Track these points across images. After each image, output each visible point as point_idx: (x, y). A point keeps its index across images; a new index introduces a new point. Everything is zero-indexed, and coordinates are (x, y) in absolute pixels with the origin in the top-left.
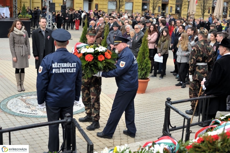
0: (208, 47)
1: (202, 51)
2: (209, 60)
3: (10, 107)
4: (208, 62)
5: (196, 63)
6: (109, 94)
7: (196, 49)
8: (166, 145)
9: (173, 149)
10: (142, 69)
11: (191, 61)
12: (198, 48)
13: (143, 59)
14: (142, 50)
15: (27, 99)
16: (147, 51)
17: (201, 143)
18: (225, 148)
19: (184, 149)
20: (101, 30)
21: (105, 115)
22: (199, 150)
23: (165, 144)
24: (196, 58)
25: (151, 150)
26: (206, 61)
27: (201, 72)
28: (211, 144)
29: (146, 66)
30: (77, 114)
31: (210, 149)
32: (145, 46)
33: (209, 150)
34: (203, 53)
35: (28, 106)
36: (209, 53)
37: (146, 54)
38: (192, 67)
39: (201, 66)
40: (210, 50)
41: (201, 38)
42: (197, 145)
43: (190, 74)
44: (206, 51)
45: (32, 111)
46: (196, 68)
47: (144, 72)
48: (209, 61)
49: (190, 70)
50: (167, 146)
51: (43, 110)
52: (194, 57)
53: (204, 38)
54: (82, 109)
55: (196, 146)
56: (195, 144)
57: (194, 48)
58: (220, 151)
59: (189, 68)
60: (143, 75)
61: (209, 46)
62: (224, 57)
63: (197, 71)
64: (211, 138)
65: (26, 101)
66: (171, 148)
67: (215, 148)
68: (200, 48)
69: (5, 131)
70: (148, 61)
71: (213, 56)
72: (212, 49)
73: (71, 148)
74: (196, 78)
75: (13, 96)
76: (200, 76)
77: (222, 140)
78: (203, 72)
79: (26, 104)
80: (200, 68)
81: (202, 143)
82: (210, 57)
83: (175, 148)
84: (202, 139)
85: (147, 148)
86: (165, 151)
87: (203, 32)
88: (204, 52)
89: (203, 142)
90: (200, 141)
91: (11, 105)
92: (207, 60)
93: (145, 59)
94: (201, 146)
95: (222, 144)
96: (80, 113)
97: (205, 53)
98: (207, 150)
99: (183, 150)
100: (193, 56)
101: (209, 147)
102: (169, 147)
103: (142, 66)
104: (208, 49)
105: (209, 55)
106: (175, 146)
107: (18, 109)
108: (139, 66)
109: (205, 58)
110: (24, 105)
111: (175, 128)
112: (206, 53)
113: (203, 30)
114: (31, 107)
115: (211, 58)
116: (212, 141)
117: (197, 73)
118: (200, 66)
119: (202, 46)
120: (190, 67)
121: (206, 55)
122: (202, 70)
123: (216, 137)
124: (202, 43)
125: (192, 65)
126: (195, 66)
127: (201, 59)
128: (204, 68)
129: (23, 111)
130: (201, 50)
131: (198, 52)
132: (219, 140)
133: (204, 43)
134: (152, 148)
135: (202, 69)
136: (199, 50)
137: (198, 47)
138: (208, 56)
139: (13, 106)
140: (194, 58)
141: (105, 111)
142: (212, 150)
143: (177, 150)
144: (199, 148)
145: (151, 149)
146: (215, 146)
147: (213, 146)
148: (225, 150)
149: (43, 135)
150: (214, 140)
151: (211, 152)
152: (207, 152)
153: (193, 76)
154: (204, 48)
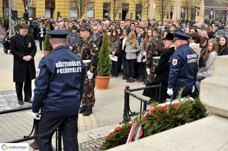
0: (162, 42)
5: (152, 57)
7: (151, 44)
10: (104, 67)
11: (147, 56)
13: (104, 57)
14: (103, 48)
16: (108, 50)
18: (173, 115)
24: (152, 53)
26: (161, 55)
27: (157, 65)
28: (161, 113)
29: (107, 63)
32: (105, 45)
33: (160, 118)
34: (158, 48)
36: (163, 47)
37: (107, 52)
38: (149, 61)
39: (157, 59)
40: (164, 45)
41: (155, 34)
42: (149, 115)
43: (148, 68)
44: (160, 45)
46: (152, 62)
47: (105, 69)
49: (147, 63)
52: (150, 52)
53: (158, 34)
57: (150, 43)
58: (169, 118)
60: (105, 72)
63: (154, 64)
64: (161, 108)
67: (165, 116)
68: (155, 44)
70: (108, 59)
74: (153, 71)
77: (170, 108)
80: (157, 62)
84: (153, 110)
87: (157, 29)
88: (159, 47)
89: (155, 111)
93: (106, 57)
94: (153, 114)
95: (170, 112)
98: (158, 118)
100: (150, 51)
101: (159, 115)
103: (103, 64)
104: (162, 44)
105: (163, 49)
108: (101, 64)
112: (161, 47)
116: (162, 111)
117: (153, 66)
119: (157, 41)
121: (161, 49)
123: (166, 107)
124: (157, 39)
126: (151, 60)
127: (157, 53)
130: (156, 45)
131: (154, 47)
132: (168, 108)
133: (159, 38)
136: (155, 45)
137: (153, 42)
138: (163, 50)
142: (162, 118)
144: (152, 117)
146: (165, 114)
147: (163, 114)
148: (173, 117)
149: (13, 126)
150: (163, 110)
151: (161, 120)
152: (158, 120)
153: (150, 69)
154: (158, 43)
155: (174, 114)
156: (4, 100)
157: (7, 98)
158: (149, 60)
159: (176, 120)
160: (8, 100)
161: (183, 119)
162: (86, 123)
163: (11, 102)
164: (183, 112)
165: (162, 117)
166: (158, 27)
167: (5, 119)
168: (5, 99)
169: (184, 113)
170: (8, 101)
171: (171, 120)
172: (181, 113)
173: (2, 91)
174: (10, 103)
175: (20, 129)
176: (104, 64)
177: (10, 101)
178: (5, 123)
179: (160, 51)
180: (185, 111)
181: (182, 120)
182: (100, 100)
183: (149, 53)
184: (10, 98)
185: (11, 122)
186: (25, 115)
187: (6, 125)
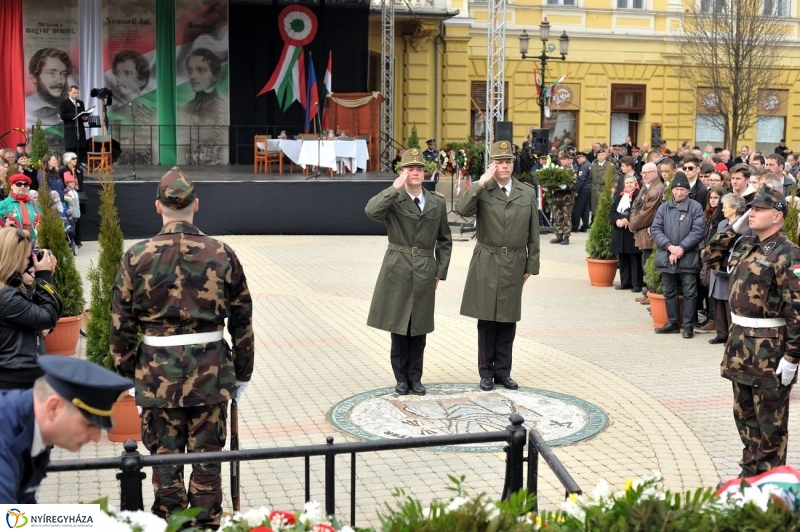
3: (359, 419)
6: (666, 398)
8: (778, 488)
15: (409, 401)
23: (776, 487)
25: (735, 500)
30: (557, 446)
35: (412, 420)
45: (422, 434)
50: (782, 489)
54: (574, 435)
65: (406, 407)
66: (793, 498)
69: (342, 450)
75: (370, 392)
79: (404, 416)
85: (723, 496)
86: (774, 504)
91: (363, 415)
96: (566, 445)
102: (786, 492)
107: (381, 426)
110: (398, 416)
114: (419, 423)
129: (395, 432)
134: (738, 496)
139: (368, 419)
141: (648, 443)
145: (734, 497)
156: (436, 413)
157: (446, 405)
160: (450, 411)
163: (455, 418)
167: (429, 470)
168: (440, 409)
170: (448, 415)
174: (454, 423)
177: (454, 415)
178: (428, 482)
184: (457, 407)
186: (492, 464)
187: (428, 489)
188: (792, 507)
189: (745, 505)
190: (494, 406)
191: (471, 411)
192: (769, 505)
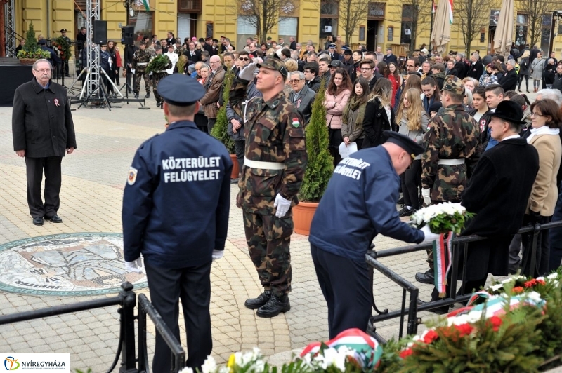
0: (466, 121)
1: (452, 132)
2: (469, 152)
4: (467, 157)
5: (438, 161)
6: (234, 237)
7: (436, 127)
8: (352, 349)
9: (367, 358)
10: (314, 178)
11: (426, 156)
12: (441, 125)
13: (315, 153)
14: (312, 131)
15: (35, 252)
16: (324, 133)
17: (432, 343)
18: (487, 352)
19: (393, 357)
20: (216, 86)
21: (223, 287)
22: (428, 359)
23: (350, 348)
24: (438, 149)
25: (318, 362)
26: (462, 155)
27: (449, 181)
28: (454, 344)
29: (322, 169)
31: (453, 357)
32: (318, 121)
33: (450, 359)
34: (454, 136)
35: (38, 269)
36: (467, 135)
37: (322, 141)
38: (428, 170)
39: (451, 166)
40: (470, 128)
41: (448, 100)
42: (422, 348)
43: (425, 188)
44: (460, 131)
45: (47, 281)
46: (437, 172)
47: (317, 185)
48: (470, 155)
49: (423, 176)
50: (355, 350)
51: (74, 278)
52: (433, 146)
53: (454, 101)
55: (420, 349)
56: (419, 346)
57: (433, 124)
58: (476, 361)
59: (421, 173)
60: (316, 190)
61: (467, 118)
62: (503, 145)
63: (440, 178)
64: (455, 330)
65: (33, 257)
66: (363, 357)
67: (464, 353)
68: (446, 125)
70: (326, 158)
71: (478, 142)
72: (475, 127)
73: (137, 363)
74: (439, 197)
75: (2, 245)
76: (447, 190)
77: (479, 335)
78: (455, 182)
79: (32, 265)
80: (448, 173)
81: (434, 342)
82: (471, 144)
83: (372, 355)
84: (434, 334)
85: (308, 357)
86: (349, 363)
87: (453, 87)
88: (455, 133)
89: (437, 339)
90: (431, 339)
92: (464, 152)
93: (319, 152)
94: (431, 349)
95: (479, 344)
97: (459, 137)
98: (446, 359)
99: (391, 360)
100: (431, 143)
101: (450, 352)
102: (359, 353)
103: (312, 170)
104: (464, 127)
105: (468, 140)
106: (373, 351)
107: (13, 276)
109: (460, 149)
110: (27, 266)
111: (387, 315)
112: (461, 136)
113: (453, 82)
114: (44, 271)
115: (474, 149)
116: (456, 339)
117: (440, 183)
118: (448, 167)
119: (451, 120)
120: (425, 170)
121: (461, 141)
122: (452, 178)
123: (467, 328)
124: (452, 113)
125: (427, 164)
126: (435, 167)
127: (449, 150)
128: (457, 173)
129: (25, 281)
130: (449, 129)
131: (442, 133)
132: (473, 335)
133: (456, 112)
134: (320, 357)
135: (452, 175)
136: (445, 128)
137: (441, 122)
138: (466, 142)
139: (2, 271)
140: (432, 149)
141: (224, 278)
142: (456, 359)
143: (376, 360)
144: (428, 354)
145: (316, 359)
146: (465, 348)
147: (459, 348)
148: (486, 358)
149: (73, 336)
150: (461, 336)
151: (455, 363)
152: (446, 364)
153: (431, 192)
154: (455, 125)
155: (489, 350)
156: (58, 261)
157: (65, 253)
158: (430, 168)
159: (495, 365)
160: (68, 259)
161: (514, 363)
162: (260, 334)
163: (73, 265)
164: (515, 344)
165: (458, 355)
166: (456, 81)
168: (60, 258)
169: (518, 346)
170: (66, 262)
171: (482, 366)
172: (510, 345)
173: (55, 235)
174: (72, 269)
175: (91, 345)
176: (314, 171)
177: (72, 262)
178: (55, 326)
179: (458, 145)
180: (521, 340)
181: (511, 365)
182: (301, 266)
183: (429, 149)
184: (74, 255)
185: (70, 324)
187: (54, 333)
188: (363, 365)
189: (328, 368)
190: (104, 252)
191: (85, 258)
192: (346, 365)
